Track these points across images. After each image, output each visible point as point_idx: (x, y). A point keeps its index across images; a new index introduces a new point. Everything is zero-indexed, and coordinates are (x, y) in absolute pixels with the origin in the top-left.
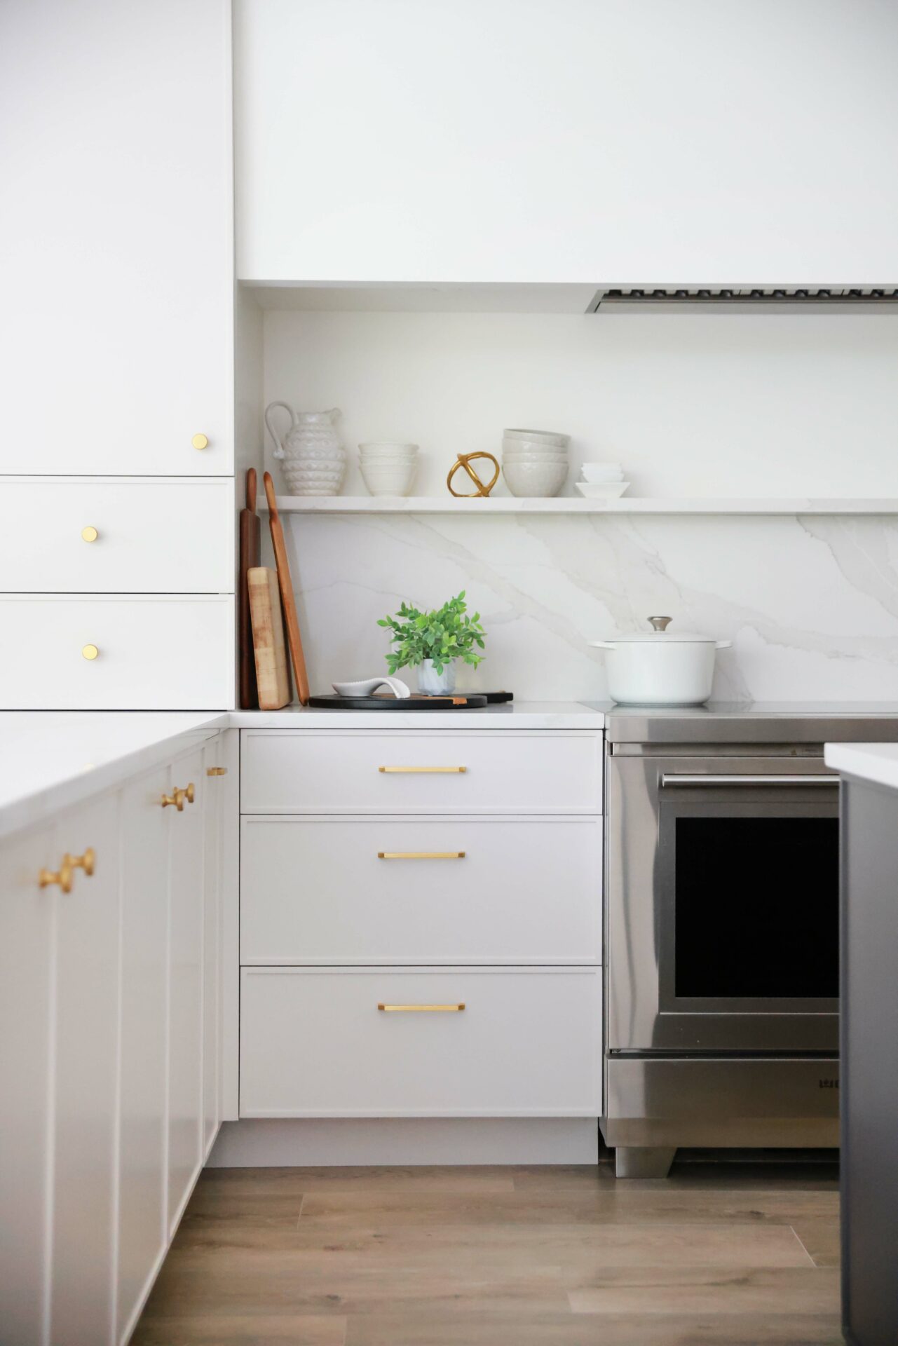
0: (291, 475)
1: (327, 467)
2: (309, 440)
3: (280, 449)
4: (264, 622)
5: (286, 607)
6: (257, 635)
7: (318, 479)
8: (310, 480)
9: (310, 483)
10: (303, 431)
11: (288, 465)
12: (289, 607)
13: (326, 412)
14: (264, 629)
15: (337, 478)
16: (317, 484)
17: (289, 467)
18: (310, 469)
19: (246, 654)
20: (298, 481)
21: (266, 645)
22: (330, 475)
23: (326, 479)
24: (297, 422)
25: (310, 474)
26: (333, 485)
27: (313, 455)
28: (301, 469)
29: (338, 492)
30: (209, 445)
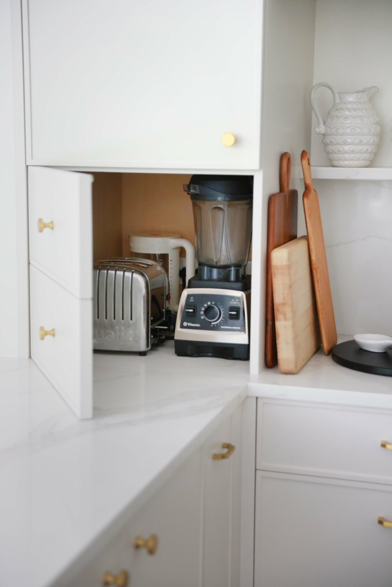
0: (331, 148)
1: (361, 141)
2: (346, 118)
3: (322, 126)
4: (284, 298)
5: (314, 271)
6: (278, 310)
7: (353, 152)
8: (346, 152)
9: (346, 156)
10: (342, 109)
11: (328, 140)
12: (317, 272)
13: (363, 91)
14: (284, 304)
15: (370, 150)
16: (352, 156)
17: (328, 142)
18: (345, 143)
19: (270, 323)
20: (335, 153)
21: (286, 319)
22: (364, 148)
23: (360, 152)
24: (338, 100)
25: (346, 148)
26: (367, 156)
27: (348, 131)
28: (338, 144)
29: (371, 164)
30: (237, 141)
